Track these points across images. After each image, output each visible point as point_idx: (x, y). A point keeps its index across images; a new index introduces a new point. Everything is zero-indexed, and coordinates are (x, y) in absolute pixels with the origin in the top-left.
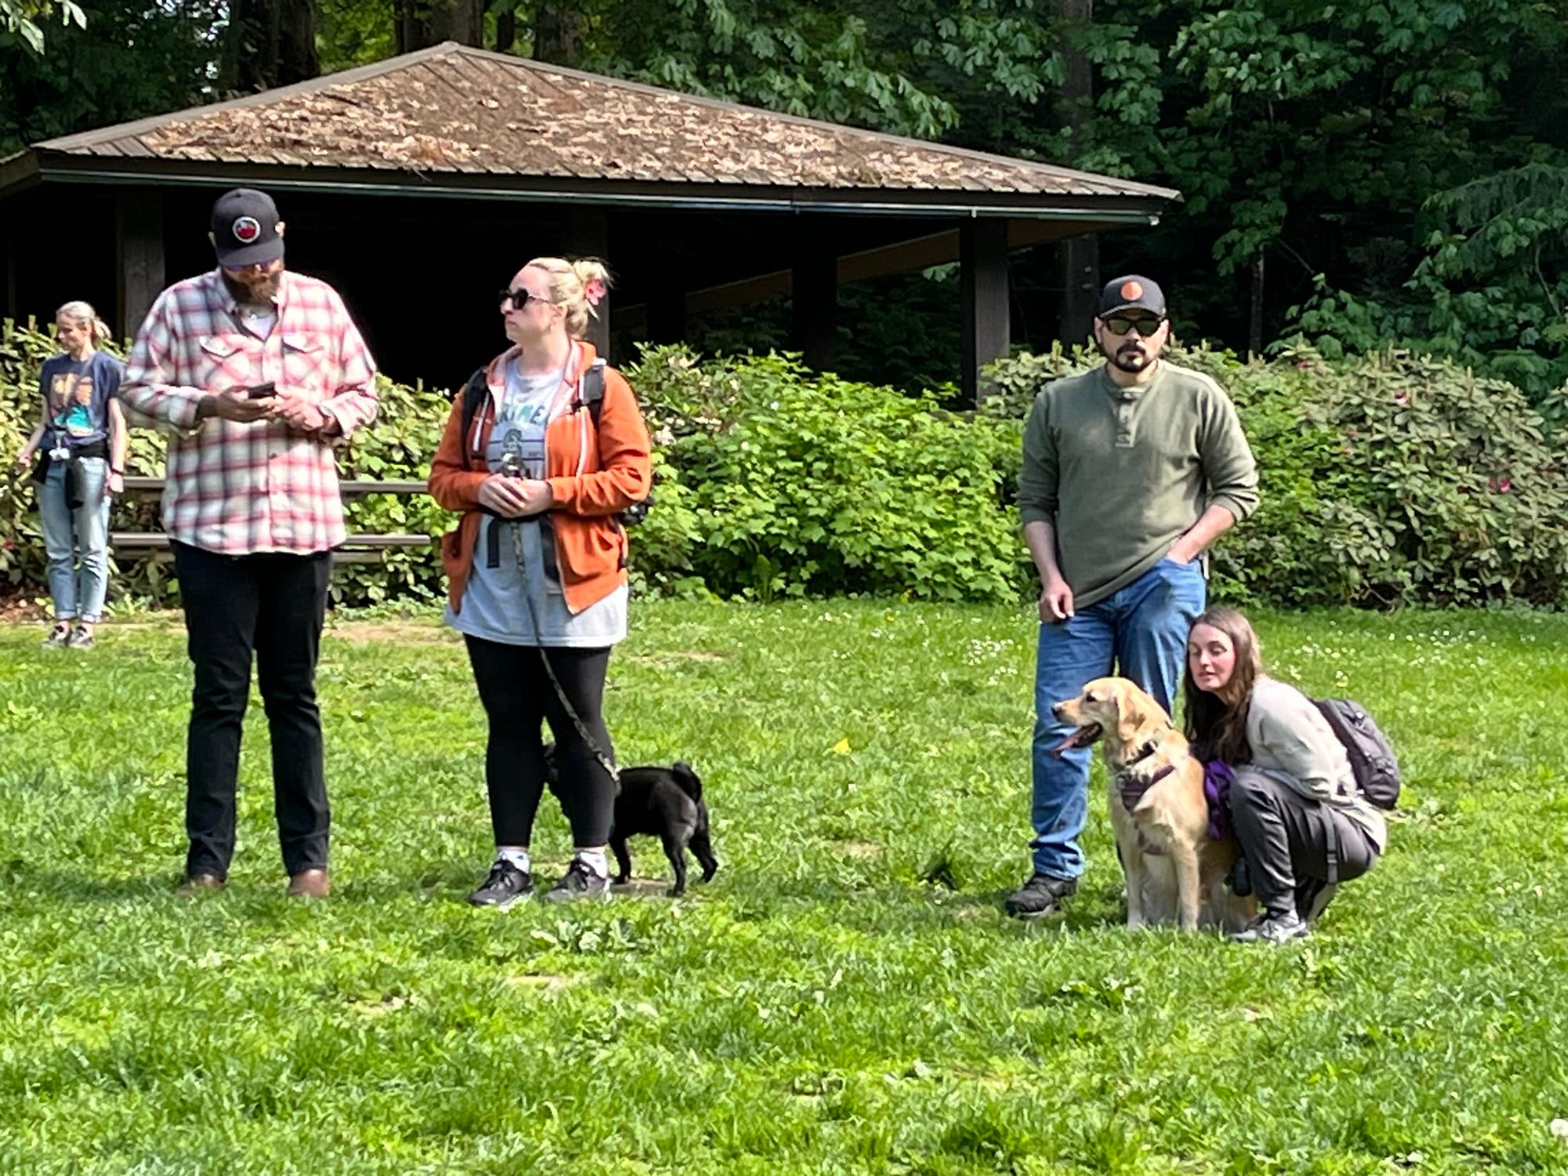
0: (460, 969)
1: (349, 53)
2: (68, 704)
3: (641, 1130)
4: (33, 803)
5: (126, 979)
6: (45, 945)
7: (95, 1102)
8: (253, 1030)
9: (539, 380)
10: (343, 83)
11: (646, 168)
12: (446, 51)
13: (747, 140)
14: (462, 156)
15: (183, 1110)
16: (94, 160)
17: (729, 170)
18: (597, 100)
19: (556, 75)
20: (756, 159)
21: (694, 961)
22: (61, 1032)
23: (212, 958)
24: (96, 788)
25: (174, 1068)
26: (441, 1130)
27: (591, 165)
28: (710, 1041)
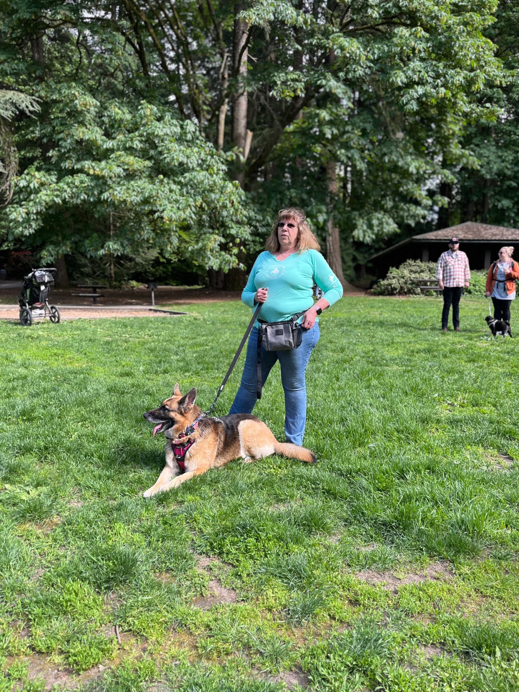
0: (470, 342)
1: (453, 224)
2: (415, 307)
3: (499, 364)
4: (412, 319)
5: (426, 341)
6: (415, 336)
7: (423, 355)
8: (443, 347)
9: (505, 264)
10: (454, 228)
11: (498, 238)
12: (469, 223)
13: (513, 233)
14: (470, 237)
15: (435, 357)
16: (420, 239)
17: (510, 238)
18: (490, 229)
19: (485, 225)
20: (514, 236)
21: (505, 343)
22: (418, 346)
23: (437, 339)
24: (420, 317)
25: (433, 351)
26: (470, 361)
27: (489, 237)
28: (508, 353)
